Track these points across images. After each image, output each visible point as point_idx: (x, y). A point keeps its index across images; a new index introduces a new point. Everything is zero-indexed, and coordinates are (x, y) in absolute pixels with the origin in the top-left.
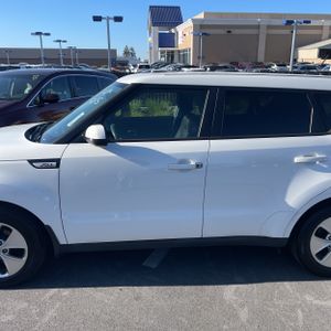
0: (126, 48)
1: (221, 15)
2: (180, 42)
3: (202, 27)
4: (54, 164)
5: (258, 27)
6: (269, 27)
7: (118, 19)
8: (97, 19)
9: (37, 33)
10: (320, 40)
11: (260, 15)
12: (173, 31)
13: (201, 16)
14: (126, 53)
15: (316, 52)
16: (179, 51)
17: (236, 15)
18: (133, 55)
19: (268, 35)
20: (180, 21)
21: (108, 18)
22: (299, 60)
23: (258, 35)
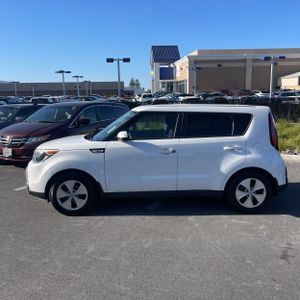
0: (132, 80)
1: (212, 52)
2: (178, 75)
3: (196, 62)
4: (102, 151)
5: (245, 61)
6: (254, 60)
7: (127, 60)
8: (110, 60)
9: (60, 72)
11: (246, 51)
12: (172, 66)
13: (195, 53)
14: (132, 84)
15: (297, 80)
16: (177, 82)
17: (226, 51)
18: (138, 85)
19: (254, 67)
20: (177, 58)
21: (119, 60)
22: (283, 88)
23: (245, 68)
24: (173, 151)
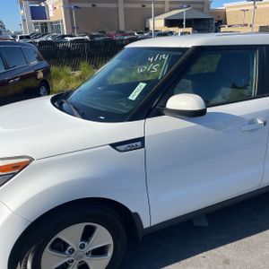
2: (51, 15)
4: (139, 144)
10: (163, 13)
12: (43, 4)
15: (163, 22)
16: (51, 23)
18: (3, 26)
19: (125, 9)
22: (151, 29)
23: (117, 9)
24: (265, 123)
